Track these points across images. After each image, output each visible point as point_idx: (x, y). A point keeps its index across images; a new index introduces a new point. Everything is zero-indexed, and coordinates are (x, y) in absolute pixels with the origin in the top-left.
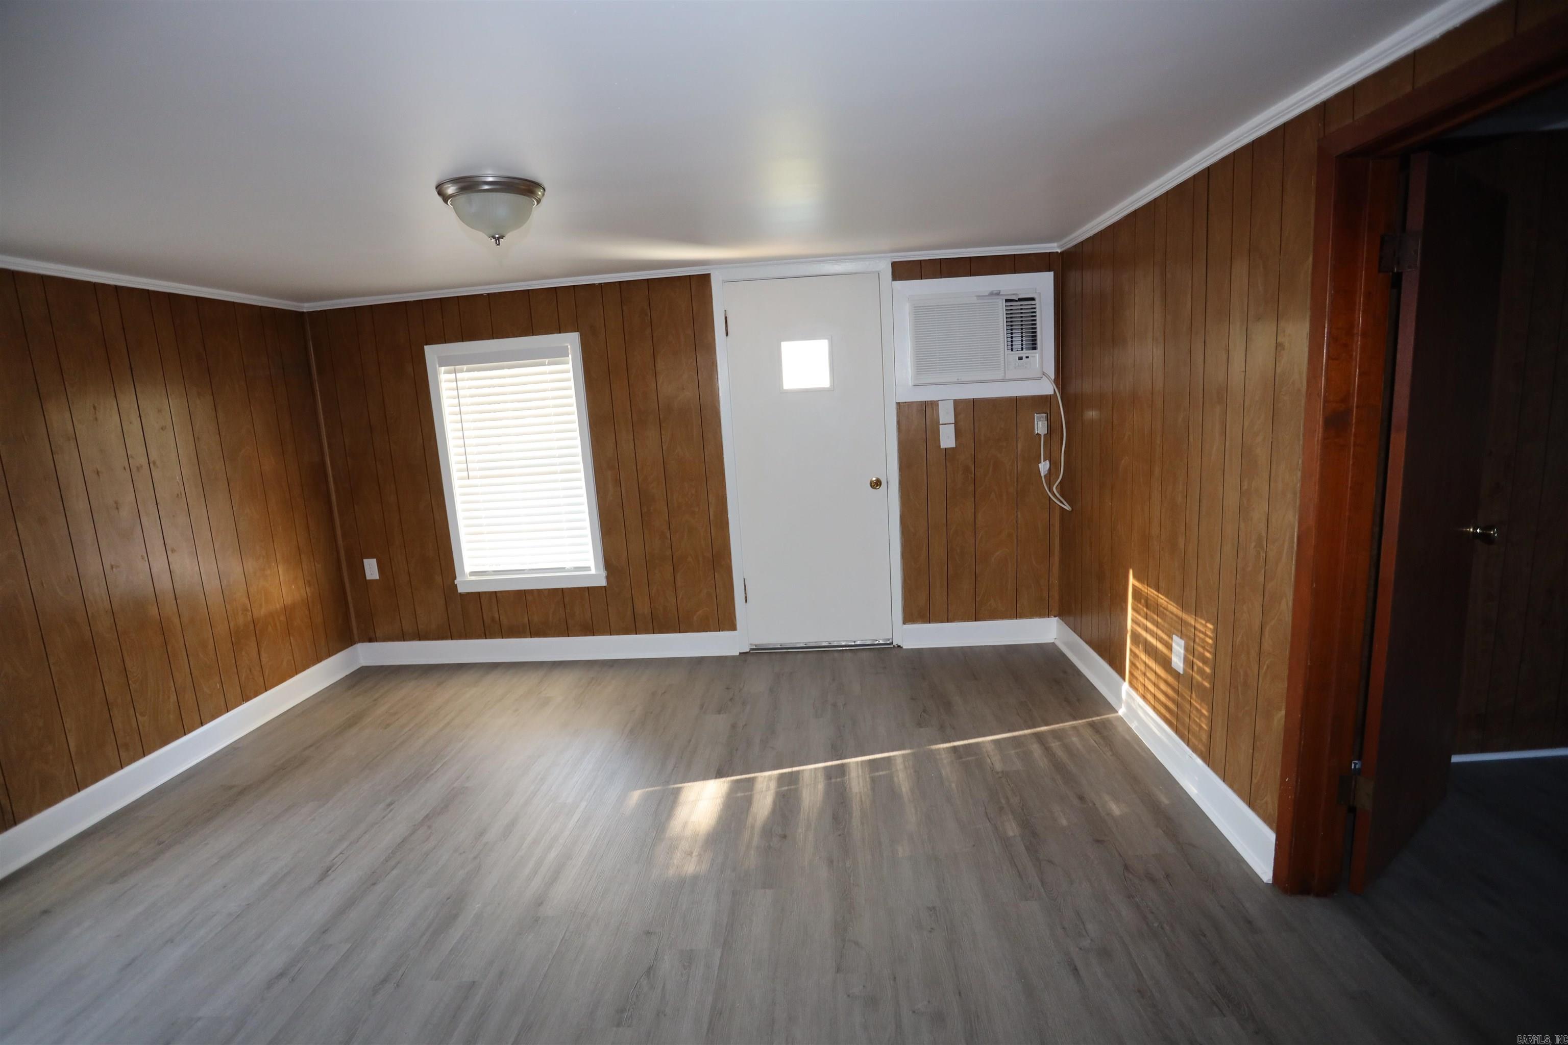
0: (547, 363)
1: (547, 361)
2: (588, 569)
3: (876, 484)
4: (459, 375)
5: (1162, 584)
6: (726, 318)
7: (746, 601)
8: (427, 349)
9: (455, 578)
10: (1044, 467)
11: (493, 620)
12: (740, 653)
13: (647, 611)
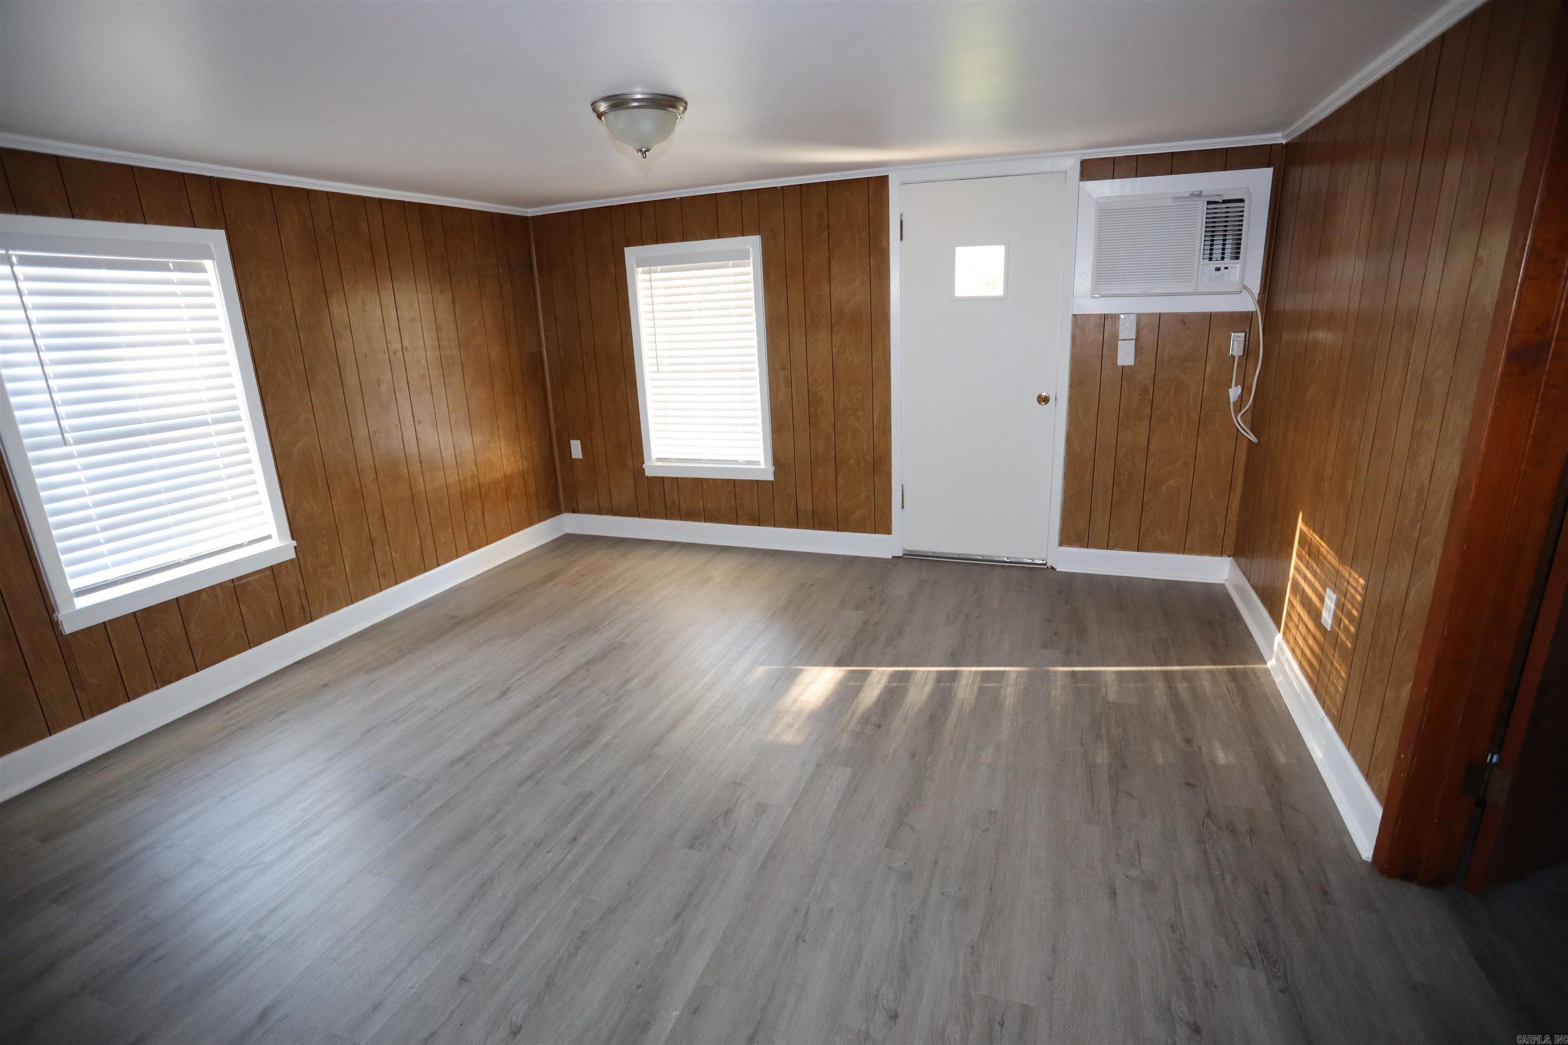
0: (730, 265)
1: (731, 263)
2: (758, 463)
3: (1043, 400)
4: (654, 276)
5: (1326, 531)
6: (901, 222)
7: (903, 507)
8: (627, 250)
9: (643, 462)
10: (1234, 392)
11: (674, 503)
12: (893, 557)
13: (809, 507)
